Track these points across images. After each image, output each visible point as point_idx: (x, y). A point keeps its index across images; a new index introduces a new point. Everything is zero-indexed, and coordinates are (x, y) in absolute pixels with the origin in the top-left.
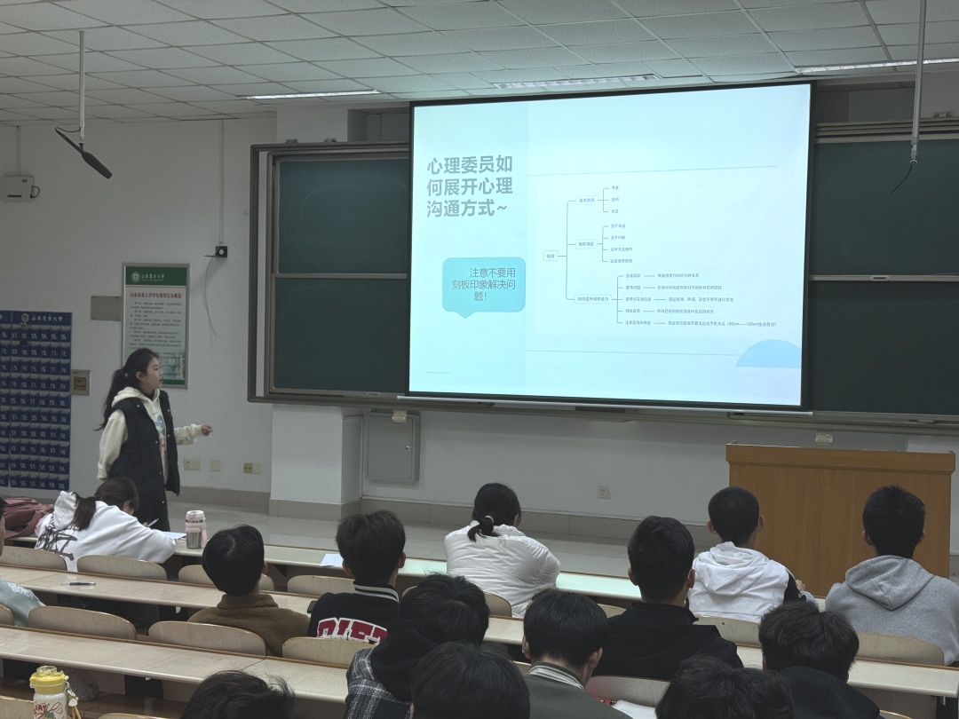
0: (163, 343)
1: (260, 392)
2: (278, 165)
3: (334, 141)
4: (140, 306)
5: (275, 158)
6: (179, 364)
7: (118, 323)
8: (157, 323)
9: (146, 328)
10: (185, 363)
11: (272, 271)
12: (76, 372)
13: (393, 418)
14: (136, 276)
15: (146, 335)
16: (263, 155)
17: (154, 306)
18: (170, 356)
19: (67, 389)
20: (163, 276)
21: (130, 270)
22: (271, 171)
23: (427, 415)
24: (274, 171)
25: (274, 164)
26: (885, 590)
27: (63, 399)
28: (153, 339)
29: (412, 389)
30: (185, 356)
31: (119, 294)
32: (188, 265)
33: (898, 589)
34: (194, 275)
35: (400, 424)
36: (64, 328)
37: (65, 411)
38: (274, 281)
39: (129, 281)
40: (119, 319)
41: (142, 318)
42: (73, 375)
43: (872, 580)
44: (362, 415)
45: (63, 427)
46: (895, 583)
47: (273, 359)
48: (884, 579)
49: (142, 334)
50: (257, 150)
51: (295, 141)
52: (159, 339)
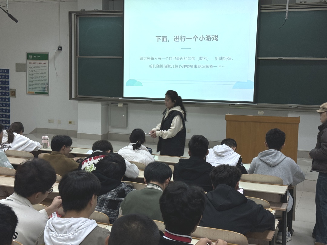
1: (73, 97)
2: (78, 18)
3: (97, 10)
4: (32, 67)
5: (77, 16)
6: (46, 87)
7: (25, 73)
8: (38, 73)
9: (35, 75)
10: (48, 87)
11: (77, 55)
12: (11, 90)
13: (118, 106)
14: (31, 57)
15: (35, 77)
16: (73, 15)
17: (37, 67)
18: (43, 84)
19: (8, 95)
20: (40, 57)
21: (29, 54)
22: (76, 20)
23: (130, 105)
24: (77, 20)
25: (77, 18)
26: (270, 160)
27: (7, 98)
28: (37, 78)
29: (124, 96)
30: (48, 84)
31: (25, 63)
32: (48, 53)
33: (274, 160)
34: (51, 56)
35: (121, 108)
36: (7, 74)
37: (8, 103)
38: (77, 59)
39: (28, 58)
40: (25, 71)
41: (33, 71)
42: (10, 91)
43: (267, 157)
44: (108, 105)
45: (8, 108)
46: (274, 158)
47: (77, 85)
48: (270, 157)
49: (33, 77)
50: (71, 13)
51: (84, 10)
52: (38, 78)
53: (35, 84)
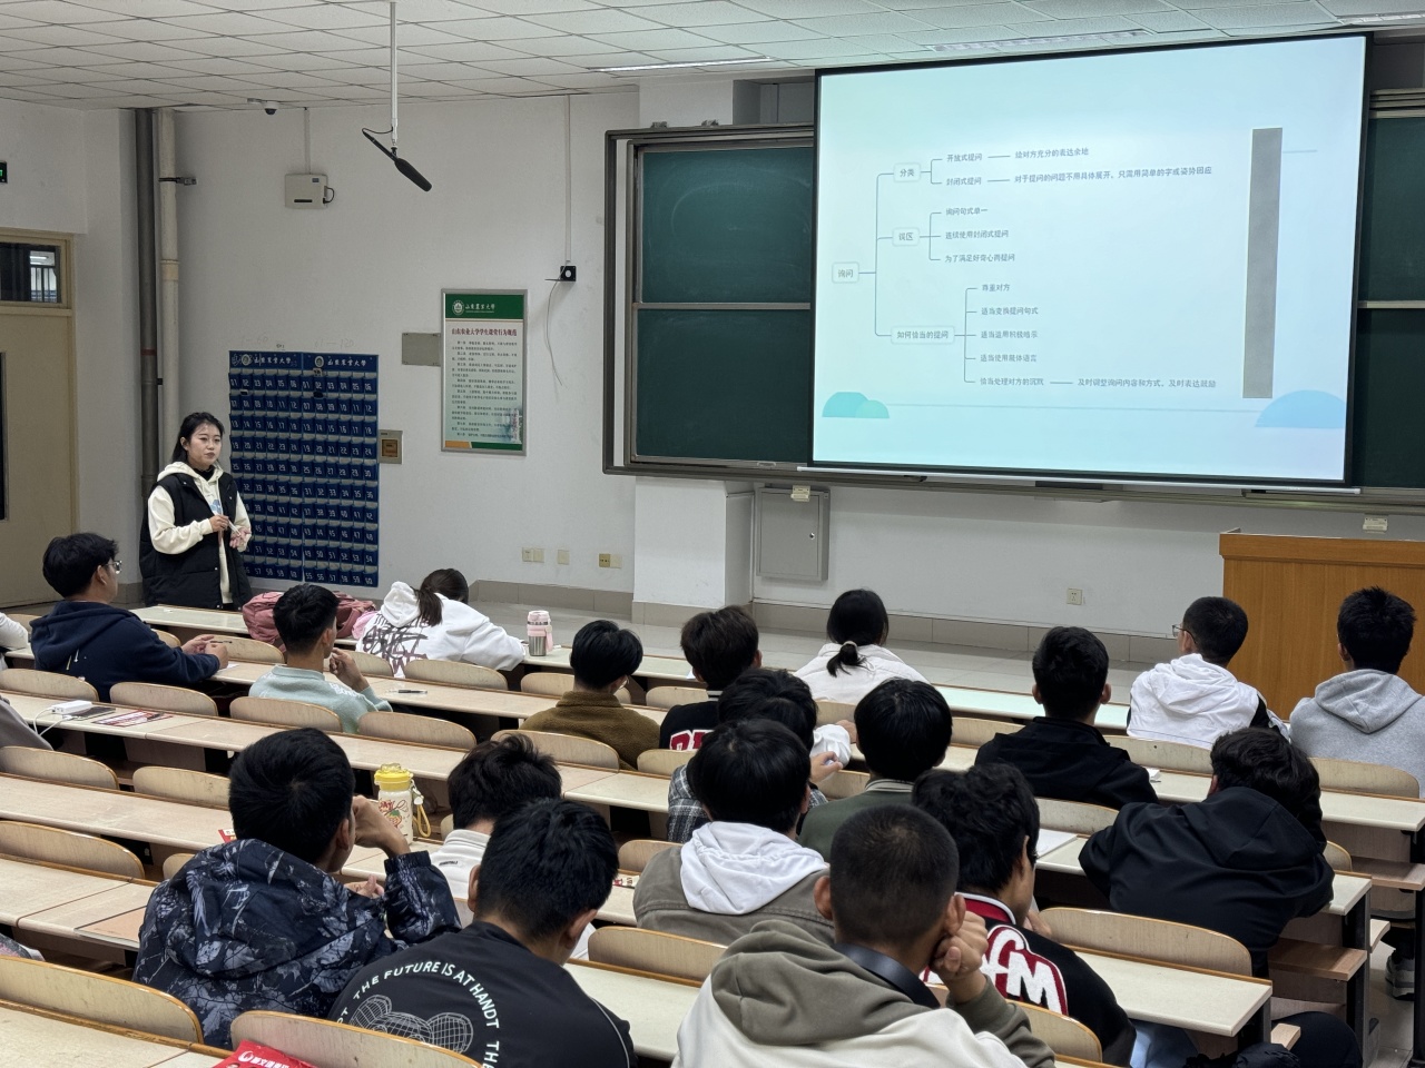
0: (495, 395)
1: (619, 461)
3: (715, 123)
4: (464, 346)
6: (515, 423)
8: (486, 368)
9: (472, 376)
10: (523, 421)
11: (634, 301)
12: (385, 433)
13: (793, 496)
15: (473, 384)
16: (621, 144)
17: (482, 345)
18: (503, 412)
19: (374, 456)
20: (493, 306)
21: (451, 298)
22: (632, 164)
24: (636, 165)
25: (635, 156)
26: (1361, 709)
27: (369, 468)
28: (481, 390)
30: (523, 411)
31: (437, 331)
32: (525, 292)
33: (1377, 709)
34: (533, 305)
35: (801, 503)
36: (368, 375)
37: (371, 484)
38: (635, 313)
39: (450, 313)
40: (439, 363)
41: (467, 362)
42: (381, 438)
43: (1347, 697)
44: (753, 492)
45: (371, 505)
46: (1374, 703)
47: (635, 418)
48: (1361, 697)
49: (467, 383)
50: (614, 137)
51: (663, 125)
52: (488, 390)
53: (473, 411)
